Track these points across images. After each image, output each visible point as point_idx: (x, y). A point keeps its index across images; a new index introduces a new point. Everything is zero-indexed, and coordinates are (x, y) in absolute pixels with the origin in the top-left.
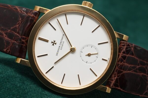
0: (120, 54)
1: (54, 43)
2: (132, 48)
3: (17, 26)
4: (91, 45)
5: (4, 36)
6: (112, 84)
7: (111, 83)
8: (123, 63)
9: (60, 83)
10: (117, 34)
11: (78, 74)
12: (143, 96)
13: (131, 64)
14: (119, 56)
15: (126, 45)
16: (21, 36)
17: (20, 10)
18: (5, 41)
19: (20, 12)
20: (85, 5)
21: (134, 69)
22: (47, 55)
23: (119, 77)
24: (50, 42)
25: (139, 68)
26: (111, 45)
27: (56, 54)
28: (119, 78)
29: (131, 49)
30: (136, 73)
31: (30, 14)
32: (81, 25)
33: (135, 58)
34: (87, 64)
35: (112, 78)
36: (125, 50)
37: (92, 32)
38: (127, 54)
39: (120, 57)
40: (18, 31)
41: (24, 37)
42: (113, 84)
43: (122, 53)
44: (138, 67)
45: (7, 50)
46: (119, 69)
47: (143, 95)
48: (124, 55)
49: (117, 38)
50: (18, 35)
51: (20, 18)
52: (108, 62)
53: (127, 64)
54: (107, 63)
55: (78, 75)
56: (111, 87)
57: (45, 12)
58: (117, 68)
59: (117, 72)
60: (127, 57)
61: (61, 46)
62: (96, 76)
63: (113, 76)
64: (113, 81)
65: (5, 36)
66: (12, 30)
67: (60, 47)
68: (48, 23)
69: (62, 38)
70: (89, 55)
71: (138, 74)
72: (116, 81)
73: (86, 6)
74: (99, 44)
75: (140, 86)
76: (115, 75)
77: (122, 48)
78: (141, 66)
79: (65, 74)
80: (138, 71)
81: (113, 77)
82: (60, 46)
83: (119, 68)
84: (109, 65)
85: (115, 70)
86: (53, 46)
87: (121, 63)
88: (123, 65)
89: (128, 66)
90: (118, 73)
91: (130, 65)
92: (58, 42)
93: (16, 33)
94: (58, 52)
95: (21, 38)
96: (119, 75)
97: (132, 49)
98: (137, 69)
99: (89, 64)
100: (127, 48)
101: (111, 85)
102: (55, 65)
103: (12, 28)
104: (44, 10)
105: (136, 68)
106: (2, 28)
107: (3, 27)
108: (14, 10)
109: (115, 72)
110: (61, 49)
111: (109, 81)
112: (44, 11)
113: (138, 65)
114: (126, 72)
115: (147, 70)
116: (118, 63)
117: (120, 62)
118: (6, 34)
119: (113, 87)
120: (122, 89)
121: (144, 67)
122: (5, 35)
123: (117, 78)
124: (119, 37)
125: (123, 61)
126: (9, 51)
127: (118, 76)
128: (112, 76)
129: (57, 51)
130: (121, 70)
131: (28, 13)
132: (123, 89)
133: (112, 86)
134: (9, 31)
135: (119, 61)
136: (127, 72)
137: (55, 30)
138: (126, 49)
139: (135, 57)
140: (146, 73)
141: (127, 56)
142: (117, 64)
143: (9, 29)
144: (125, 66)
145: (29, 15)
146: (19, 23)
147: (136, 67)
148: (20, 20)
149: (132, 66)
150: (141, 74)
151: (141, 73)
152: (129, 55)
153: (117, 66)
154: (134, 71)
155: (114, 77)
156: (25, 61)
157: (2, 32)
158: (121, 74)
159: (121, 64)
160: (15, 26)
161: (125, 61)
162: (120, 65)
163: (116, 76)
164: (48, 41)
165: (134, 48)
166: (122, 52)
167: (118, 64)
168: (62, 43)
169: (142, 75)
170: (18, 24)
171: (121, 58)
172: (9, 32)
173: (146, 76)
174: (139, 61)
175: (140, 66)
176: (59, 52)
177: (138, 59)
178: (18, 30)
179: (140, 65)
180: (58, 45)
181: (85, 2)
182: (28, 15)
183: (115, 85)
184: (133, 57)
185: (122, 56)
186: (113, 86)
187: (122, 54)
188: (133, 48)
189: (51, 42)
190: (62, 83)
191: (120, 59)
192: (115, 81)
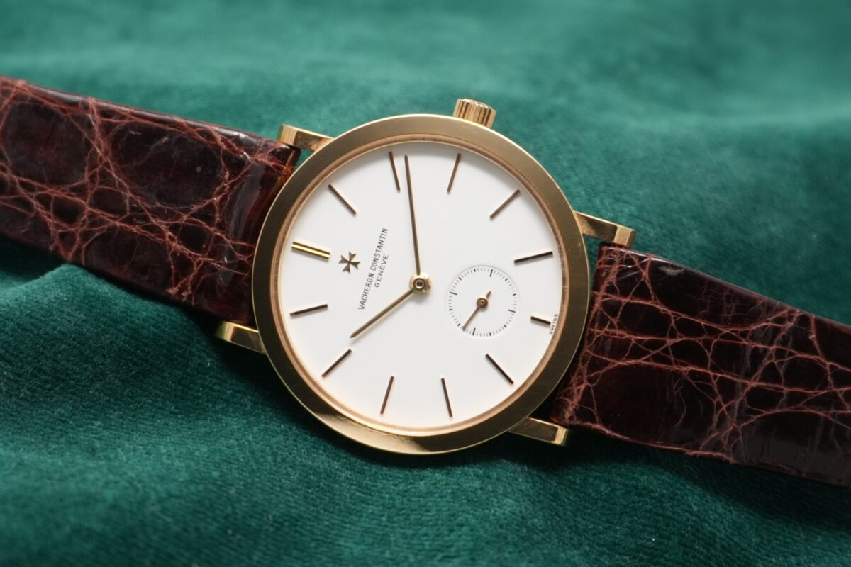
0: (596, 296)
1: (350, 263)
2: (642, 270)
3: (216, 199)
4: (487, 268)
5: (168, 239)
6: (571, 409)
7: (565, 405)
8: (606, 329)
9: (375, 414)
10: (586, 221)
11: (442, 377)
12: (699, 453)
13: (643, 333)
14: (592, 302)
15: (617, 261)
16: (233, 240)
17: (222, 141)
18: (170, 259)
19: (224, 147)
20: (463, 117)
21: (653, 352)
22: (325, 307)
23: (594, 385)
24: (335, 259)
25: (674, 345)
26: (563, 265)
27: (358, 304)
28: (594, 388)
29: (640, 275)
30: (663, 366)
31: (261, 157)
32: (449, 190)
33: (658, 310)
34: (475, 337)
35: (568, 388)
36: (614, 282)
37: (493, 216)
38: (625, 294)
39: (597, 306)
40: (218, 219)
41: (244, 244)
42: (574, 409)
43: (602, 293)
44: (670, 342)
45: (181, 290)
46: (592, 354)
47: (701, 448)
48: (614, 297)
49: (584, 235)
50: (219, 234)
51: (227, 173)
52: (554, 328)
53: (624, 333)
54: (550, 333)
55: (443, 381)
56: (568, 422)
57: (314, 147)
58: (586, 349)
59: (587, 365)
60: (624, 304)
61: (376, 273)
62: (511, 382)
63: (574, 379)
64: (572, 400)
65: (170, 237)
66: (194, 215)
67: (371, 275)
68: (327, 186)
69: (381, 242)
70: (482, 305)
71: (675, 368)
72: (583, 397)
73: (468, 119)
74: (518, 262)
75: (682, 416)
76: (580, 377)
77: (604, 274)
78: (684, 339)
79: (392, 379)
80: (672, 359)
81: (574, 385)
82: (372, 272)
83: (593, 349)
84: (556, 342)
85: (581, 358)
86: (346, 272)
87: (601, 329)
88: (607, 338)
89: (629, 340)
90: (591, 370)
91: (639, 338)
92: (364, 258)
93: (212, 229)
94: (364, 298)
95: (233, 249)
96: (596, 376)
97: (645, 273)
98: (666, 350)
99: (482, 338)
100: (622, 272)
101: (568, 415)
102: (354, 343)
103: (195, 208)
104: (311, 140)
105: (664, 347)
106: (159, 208)
107: (158, 205)
108: (201, 138)
109: (580, 366)
110: (377, 286)
111: (561, 398)
112: (310, 143)
113: (673, 336)
114: (620, 363)
115: (709, 355)
116: (590, 331)
117: (596, 325)
118: (174, 228)
119: (573, 422)
120: (609, 429)
121: (699, 340)
122: (170, 233)
123: (587, 388)
124: (593, 234)
125: (609, 323)
126: (189, 297)
127: (590, 380)
128: (570, 379)
129: (361, 292)
130: (600, 357)
131: (256, 151)
132: (614, 430)
133: (571, 418)
134: (185, 217)
135: (594, 321)
136: (625, 364)
137: (353, 212)
138: (618, 276)
139: (657, 304)
140: (709, 365)
141: (625, 300)
142: (587, 334)
143: (185, 211)
144: (614, 339)
145: (259, 160)
146: (224, 187)
147: (664, 342)
148: (227, 176)
149: (647, 338)
150: (683, 369)
151: (684, 365)
152: (631, 299)
153: (586, 341)
154: (657, 358)
155: (578, 385)
156: (247, 331)
157: (159, 221)
158: (604, 371)
159: (602, 333)
160: (208, 202)
161: (615, 322)
162: (599, 338)
163: (586, 381)
164: (328, 253)
165: (649, 270)
166: (603, 287)
167: (592, 334)
168: (380, 261)
169: (691, 372)
170: (219, 193)
171: (601, 311)
172: (183, 222)
173: (708, 374)
174: (673, 321)
175: (680, 340)
176: (370, 294)
177: (670, 312)
178: (220, 217)
179: (678, 334)
180: (365, 267)
181: (463, 103)
182: (257, 161)
183: (581, 413)
184: (648, 306)
185: (604, 304)
186: (575, 418)
187: (605, 294)
188: (647, 269)
189: (340, 259)
190: (382, 412)
191: (596, 314)
192: (579, 397)
